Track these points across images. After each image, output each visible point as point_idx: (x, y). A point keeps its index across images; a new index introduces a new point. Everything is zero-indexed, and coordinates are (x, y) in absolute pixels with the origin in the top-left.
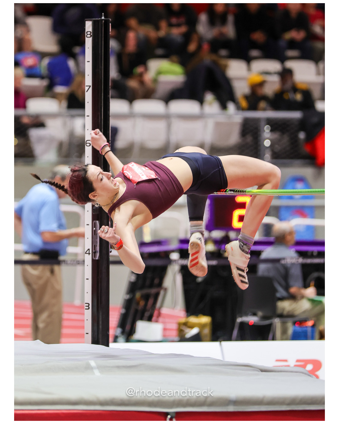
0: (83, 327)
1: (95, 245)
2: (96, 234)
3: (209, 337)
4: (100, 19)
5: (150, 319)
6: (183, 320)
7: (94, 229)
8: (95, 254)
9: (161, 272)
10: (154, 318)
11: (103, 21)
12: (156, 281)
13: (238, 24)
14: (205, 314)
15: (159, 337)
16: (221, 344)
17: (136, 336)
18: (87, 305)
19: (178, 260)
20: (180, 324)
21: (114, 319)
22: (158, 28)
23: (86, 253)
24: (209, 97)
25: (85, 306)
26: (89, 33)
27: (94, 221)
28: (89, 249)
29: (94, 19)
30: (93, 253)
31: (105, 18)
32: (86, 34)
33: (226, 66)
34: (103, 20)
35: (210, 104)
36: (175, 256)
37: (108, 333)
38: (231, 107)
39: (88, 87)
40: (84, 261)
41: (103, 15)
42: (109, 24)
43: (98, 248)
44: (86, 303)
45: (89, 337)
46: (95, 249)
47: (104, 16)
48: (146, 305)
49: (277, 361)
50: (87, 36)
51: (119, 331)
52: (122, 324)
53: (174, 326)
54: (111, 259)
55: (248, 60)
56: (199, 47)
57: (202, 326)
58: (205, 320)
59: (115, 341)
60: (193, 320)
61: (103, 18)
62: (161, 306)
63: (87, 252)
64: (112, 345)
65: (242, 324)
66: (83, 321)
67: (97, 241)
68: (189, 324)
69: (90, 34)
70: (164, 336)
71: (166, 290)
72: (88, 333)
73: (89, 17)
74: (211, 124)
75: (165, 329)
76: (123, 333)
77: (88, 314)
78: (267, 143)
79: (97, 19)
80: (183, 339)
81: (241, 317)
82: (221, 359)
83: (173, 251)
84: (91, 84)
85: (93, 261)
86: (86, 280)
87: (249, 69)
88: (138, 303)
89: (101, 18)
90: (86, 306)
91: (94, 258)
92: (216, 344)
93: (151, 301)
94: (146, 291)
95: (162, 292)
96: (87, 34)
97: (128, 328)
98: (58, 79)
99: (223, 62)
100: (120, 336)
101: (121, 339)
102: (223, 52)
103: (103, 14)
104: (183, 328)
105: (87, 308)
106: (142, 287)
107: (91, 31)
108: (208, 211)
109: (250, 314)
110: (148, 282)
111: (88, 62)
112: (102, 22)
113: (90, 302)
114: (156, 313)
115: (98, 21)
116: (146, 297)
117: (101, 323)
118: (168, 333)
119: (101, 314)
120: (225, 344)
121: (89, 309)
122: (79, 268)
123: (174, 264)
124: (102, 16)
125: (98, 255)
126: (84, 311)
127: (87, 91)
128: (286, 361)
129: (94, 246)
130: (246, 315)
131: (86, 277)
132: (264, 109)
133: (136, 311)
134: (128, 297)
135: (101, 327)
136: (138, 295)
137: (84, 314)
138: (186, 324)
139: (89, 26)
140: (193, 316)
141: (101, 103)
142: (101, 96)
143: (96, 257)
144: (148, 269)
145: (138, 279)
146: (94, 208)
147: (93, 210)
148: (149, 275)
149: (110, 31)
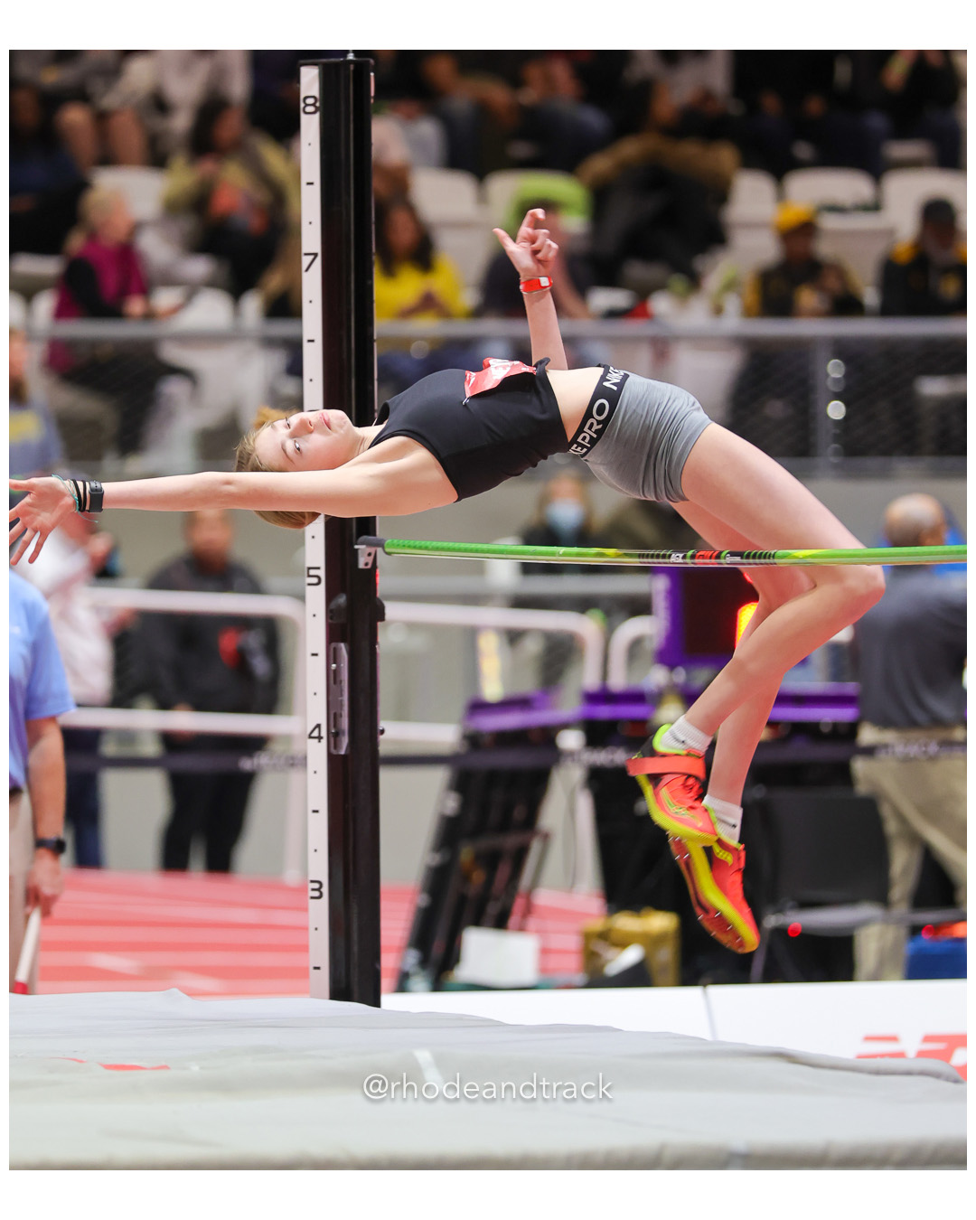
0: (304, 948)
1: (335, 714)
2: (338, 679)
3: (671, 974)
4: (340, 60)
5: (501, 923)
6: (597, 924)
7: (334, 666)
8: (338, 739)
9: (534, 785)
10: (514, 920)
11: (352, 67)
12: (519, 813)
14: (660, 906)
15: (529, 974)
16: (705, 994)
17: (464, 972)
18: (317, 886)
19: (579, 753)
20: (588, 937)
21: (396, 923)
23: (310, 737)
25: (309, 889)
26: (310, 101)
27: (333, 645)
28: (318, 726)
29: (324, 60)
30: (331, 735)
31: (356, 56)
34: (351, 61)
36: (571, 740)
37: (377, 966)
39: (312, 257)
40: (305, 758)
42: (369, 76)
43: (345, 723)
44: (312, 881)
45: (322, 979)
46: (335, 726)
48: (489, 882)
49: (869, 1039)
50: (304, 108)
51: (412, 957)
52: (422, 938)
53: (572, 942)
54: (384, 750)
57: (652, 942)
58: (661, 922)
59: (402, 986)
60: (626, 922)
61: (350, 57)
62: (535, 883)
63: (313, 735)
64: (389, 1000)
66: (306, 929)
67: (341, 701)
68: (614, 936)
69: (314, 105)
70: (543, 970)
71: (546, 837)
72: (318, 968)
75: (545, 952)
76: (424, 963)
77: (318, 913)
78: (836, 410)
79: (332, 60)
80: (597, 980)
82: (707, 1036)
83: (566, 726)
84: (317, 248)
85: (332, 759)
86: (311, 815)
88: (466, 878)
89: (345, 57)
90: (313, 890)
91: (334, 752)
92: (692, 993)
93: (503, 871)
94: (486, 843)
95: (535, 847)
96: (307, 105)
97: (438, 948)
100: (415, 974)
101: (419, 982)
104: (599, 947)
105: (317, 894)
106: (477, 831)
107: (317, 95)
108: (666, 608)
109: (790, 904)
110: (494, 816)
111: (308, 184)
112: (348, 68)
113: (324, 877)
114: (519, 905)
115: (337, 65)
116: (490, 861)
117: (355, 936)
118: (554, 961)
119: (355, 910)
121: (320, 897)
122: (294, 776)
123: (569, 763)
125: (345, 741)
126: (307, 903)
127: (307, 270)
128: (893, 1039)
129: (333, 717)
131: (311, 808)
133: (462, 900)
134: (435, 859)
135: (355, 948)
136: (466, 853)
137: (306, 909)
138: (605, 936)
139: (310, 81)
140: (626, 913)
141: (349, 304)
142: (349, 283)
143: (341, 748)
144: (493, 777)
145: (465, 805)
146: (333, 606)
147: (330, 613)
148: (498, 795)
149: (373, 94)
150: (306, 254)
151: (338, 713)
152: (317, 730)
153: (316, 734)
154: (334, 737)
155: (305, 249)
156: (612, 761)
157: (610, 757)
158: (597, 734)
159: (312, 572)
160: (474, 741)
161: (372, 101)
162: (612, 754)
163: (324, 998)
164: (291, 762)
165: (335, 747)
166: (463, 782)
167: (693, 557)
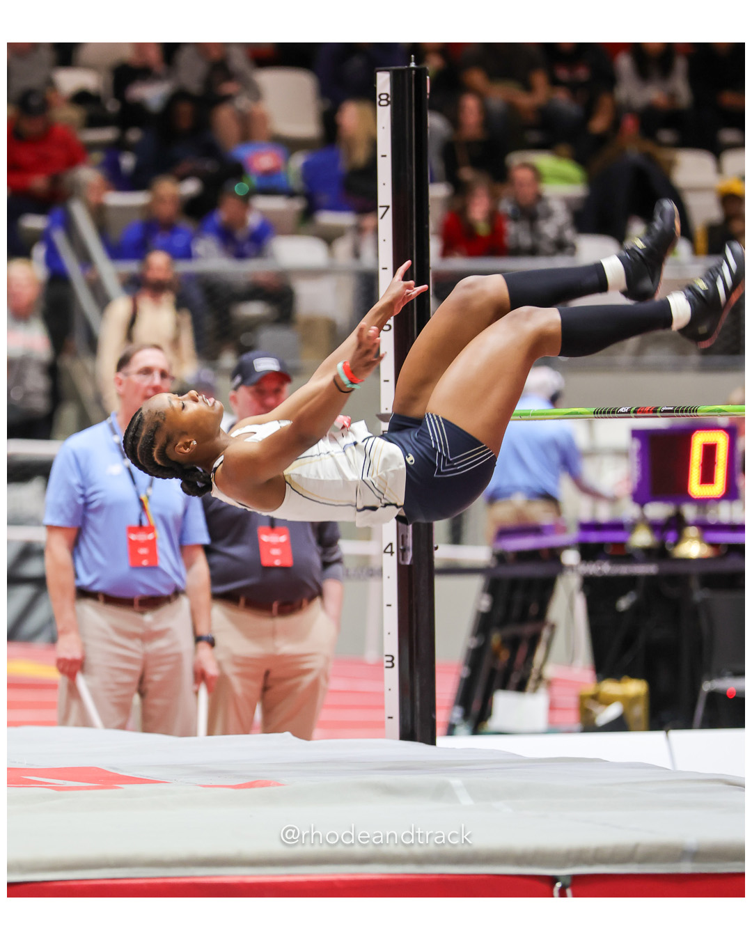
0: (382, 707)
1: (403, 536)
3: (644, 722)
4: (405, 67)
5: (521, 687)
6: (590, 689)
8: (405, 554)
9: (545, 588)
10: (531, 684)
11: (414, 72)
12: (534, 609)
13: (694, 78)
14: (634, 675)
15: (540, 724)
16: (667, 736)
17: (495, 722)
18: (390, 659)
19: (577, 566)
20: (583, 698)
21: (446, 687)
22: (528, 87)
23: (385, 552)
24: (638, 228)
25: (385, 661)
26: (384, 97)
28: (391, 544)
29: (394, 68)
30: (400, 551)
31: (416, 64)
32: (378, 100)
33: (671, 164)
34: (413, 68)
36: (571, 557)
37: (433, 716)
38: (682, 247)
39: (385, 209)
40: (381, 570)
41: (413, 59)
42: (426, 79)
43: (410, 542)
44: (387, 656)
45: (394, 726)
46: (403, 544)
47: (415, 61)
48: (512, 660)
51: (457, 713)
52: (464, 698)
53: (570, 700)
54: (438, 563)
55: (717, 151)
56: (616, 125)
57: (629, 702)
58: (635, 687)
59: (451, 731)
60: (610, 688)
61: (413, 65)
63: (387, 550)
64: (441, 740)
65: (714, 696)
66: (382, 694)
68: (601, 697)
69: (386, 100)
70: (551, 722)
71: (553, 627)
72: (391, 718)
75: (552, 707)
76: (466, 716)
77: (392, 678)
79: (400, 67)
80: (589, 726)
81: (710, 679)
82: (668, 766)
83: (567, 547)
84: (389, 203)
85: (402, 569)
86: (385, 608)
87: (719, 170)
88: (496, 656)
89: (409, 65)
90: (387, 661)
91: (402, 563)
92: (659, 736)
93: (522, 651)
94: (511, 630)
95: (545, 633)
96: (381, 100)
97: (476, 706)
98: (324, 198)
99: (664, 155)
100: (459, 725)
101: (462, 729)
102: (666, 136)
103: (413, 56)
104: (591, 705)
105: (390, 664)
106: (503, 623)
107: (389, 92)
108: (638, 462)
109: (729, 673)
110: (516, 612)
111: (383, 156)
112: (411, 73)
113: (395, 652)
115: (403, 71)
117: (418, 695)
118: (559, 716)
119: (417, 676)
120: (678, 736)
121: (392, 667)
122: (373, 584)
123: (569, 573)
124: (411, 62)
125: (410, 555)
126: (383, 673)
127: (382, 218)
129: (401, 538)
130: (720, 675)
131: (385, 603)
133: (492, 673)
134: (474, 643)
135: (418, 703)
137: (383, 678)
138: (595, 697)
139: (383, 82)
140: (610, 680)
141: (412, 242)
142: (412, 227)
143: (407, 560)
144: (514, 583)
145: (494, 604)
148: (518, 597)
149: (428, 91)
150: (382, 207)
151: (405, 535)
152: (390, 547)
153: (389, 550)
154: (402, 552)
155: (380, 203)
156: (600, 571)
157: (599, 568)
158: (589, 552)
160: (500, 557)
161: (428, 97)
162: (600, 565)
163: (394, 739)
164: (370, 573)
165: (403, 559)
166: (494, 587)
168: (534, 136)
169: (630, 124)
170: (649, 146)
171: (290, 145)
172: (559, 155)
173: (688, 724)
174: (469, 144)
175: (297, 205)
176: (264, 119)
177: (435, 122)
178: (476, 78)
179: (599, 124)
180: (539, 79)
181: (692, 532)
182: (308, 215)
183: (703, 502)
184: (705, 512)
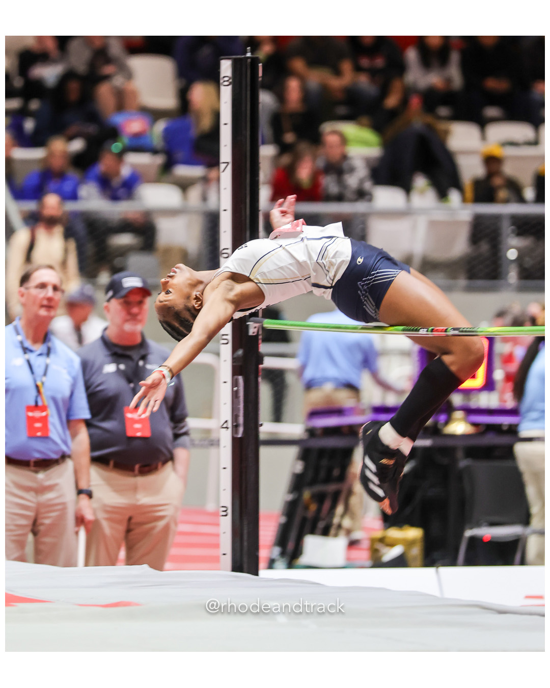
0: (217, 546)
1: (236, 415)
2: (237, 397)
3: (419, 561)
4: (243, 56)
5: (325, 532)
6: (379, 534)
7: (236, 389)
8: (237, 429)
9: (344, 456)
10: (333, 531)
11: (249, 60)
12: (336, 472)
14: (413, 524)
15: (340, 560)
16: (437, 572)
17: (304, 559)
18: (224, 509)
20: (373, 541)
21: (268, 531)
22: (338, 72)
23: (222, 427)
24: (420, 182)
25: (220, 511)
26: (226, 79)
27: (236, 377)
28: (226, 422)
29: (235, 56)
30: (233, 426)
31: (252, 54)
32: (221, 81)
33: (447, 133)
34: (248, 58)
35: (422, 192)
37: (257, 554)
38: (454, 197)
39: (226, 164)
40: (219, 441)
43: (241, 420)
44: (223, 507)
45: (227, 560)
46: (236, 421)
47: (250, 52)
48: (319, 510)
49: (527, 597)
51: (277, 551)
52: (282, 540)
54: (262, 436)
55: (482, 123)
57: (409, 544)
58: (414, 533)
59: (271, 564)
60: (394, 533)
61: (249, 55)
64: (264, 573)
65: (473, 540)
66: (218, 535)
67: (240, 408)
68: (387, 541)
69: (228, 81)
70: (348, 559)
72: (226, 554)
73: (226, 54)
74: (422, 223)
76: (283, 554)
77: (226, 524)
78: (512, 254)
79: (239, 56)
80: (378, 563)
81: (471, 528)
82: (437, 593)
84: (229, 159)
85: (235, 440)
86: (222, 470)
87: (483, 137)
88: (306, 508)
89: (246, 55)
90: (223, 511)
91: (235, 436)
92: (430, 571)
93: (327, 505)
94: (318, 488)
96: (224, 81)
97: (291, 546)
98: (180, 155)
99: (442, 126)
100: (278, 560)
101: (280, 564)
102: (443, 111)
103: (249, 48)
104: (378, 546)
106: (313, 482)
107: (230, 75)
108: (419, 361)
109: (485, 524)
110: (322, 474)
111: (225, 124)
112: (247, 61)
113: (229, 505)
115: (241, 59)
117: (245, 537)
118: (355, 553)
119: (245, 522)
120: (447, 572)
121: (227, 515)
122: (213, 451)
124: (247, 52)
125: (241, 430)
126: (219, 520)
127: (223, 171)
128: (541, 597)
129: (235, 417)
130: (478, 525)
131: (222, 466)
132: (506, 201)
133: (304, 520)
134: (290, 497)
136: (307, 494)
137: (218, 525)
138: (382, 540)
139: (226, 67)
140: (395, 528)
141: (246, 190)
142: (246, 179)
143: (239, 434)
144: (322, 452)
145: (306, 468)
146: (235, 355)
147: (234, 360)
148: (325, 462)
149: (260, 75)
150: (224, 163)
151: (238, 415)
152: (226, 424)
153: (225, 426)
154: (235, 427)
159: (225, 337)
160: (312, 432)
161: (260, 79)
163: (227, 571)
164: (211, 443)
165: (236, 433)
166: (305, 455)
167: (432, 330)
168: (342, 110)
169: (415, 102)
170: (429, 119)
171: (155, 115)
172: (361, 124)
173: (453, 563)
174: (293, 115)
175: (159, 160)
176: (134, 94)
177: (266, 99)
178: (298, 64)
179: (392, 101)
180: (347, 66)
181: (459, 414)
182: (167, 167)
183: (468, 392)
184: (469, 400)
